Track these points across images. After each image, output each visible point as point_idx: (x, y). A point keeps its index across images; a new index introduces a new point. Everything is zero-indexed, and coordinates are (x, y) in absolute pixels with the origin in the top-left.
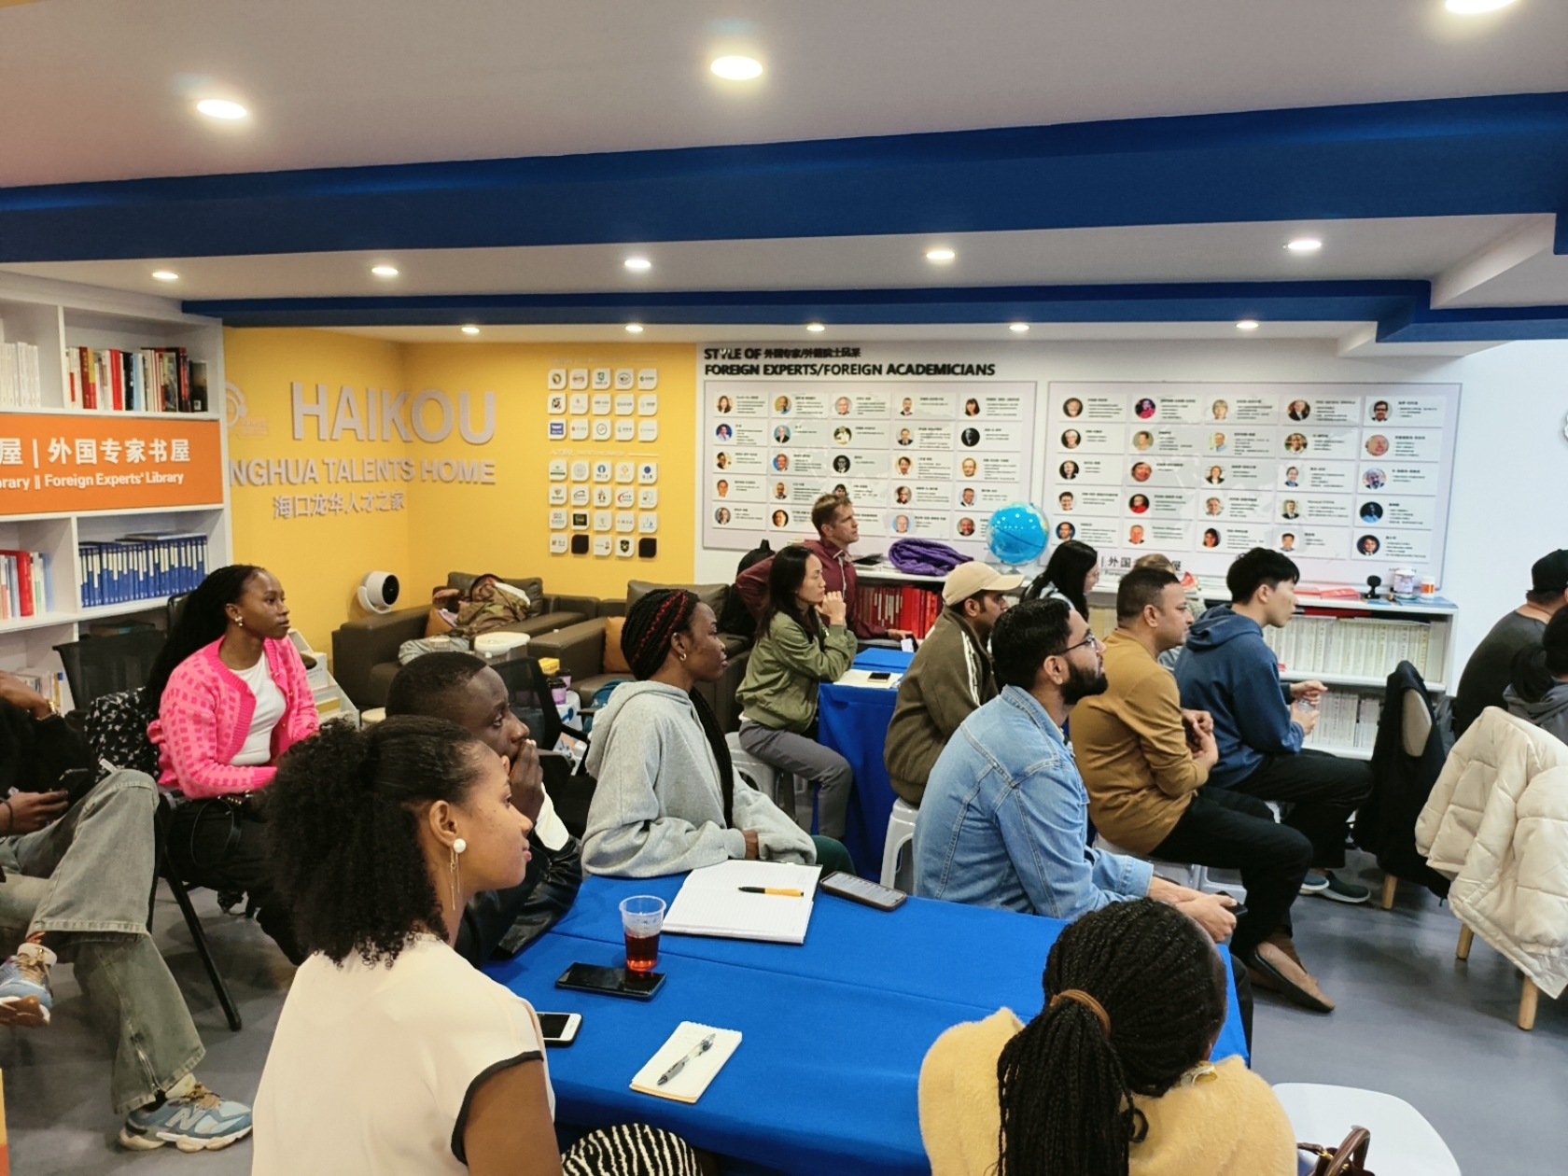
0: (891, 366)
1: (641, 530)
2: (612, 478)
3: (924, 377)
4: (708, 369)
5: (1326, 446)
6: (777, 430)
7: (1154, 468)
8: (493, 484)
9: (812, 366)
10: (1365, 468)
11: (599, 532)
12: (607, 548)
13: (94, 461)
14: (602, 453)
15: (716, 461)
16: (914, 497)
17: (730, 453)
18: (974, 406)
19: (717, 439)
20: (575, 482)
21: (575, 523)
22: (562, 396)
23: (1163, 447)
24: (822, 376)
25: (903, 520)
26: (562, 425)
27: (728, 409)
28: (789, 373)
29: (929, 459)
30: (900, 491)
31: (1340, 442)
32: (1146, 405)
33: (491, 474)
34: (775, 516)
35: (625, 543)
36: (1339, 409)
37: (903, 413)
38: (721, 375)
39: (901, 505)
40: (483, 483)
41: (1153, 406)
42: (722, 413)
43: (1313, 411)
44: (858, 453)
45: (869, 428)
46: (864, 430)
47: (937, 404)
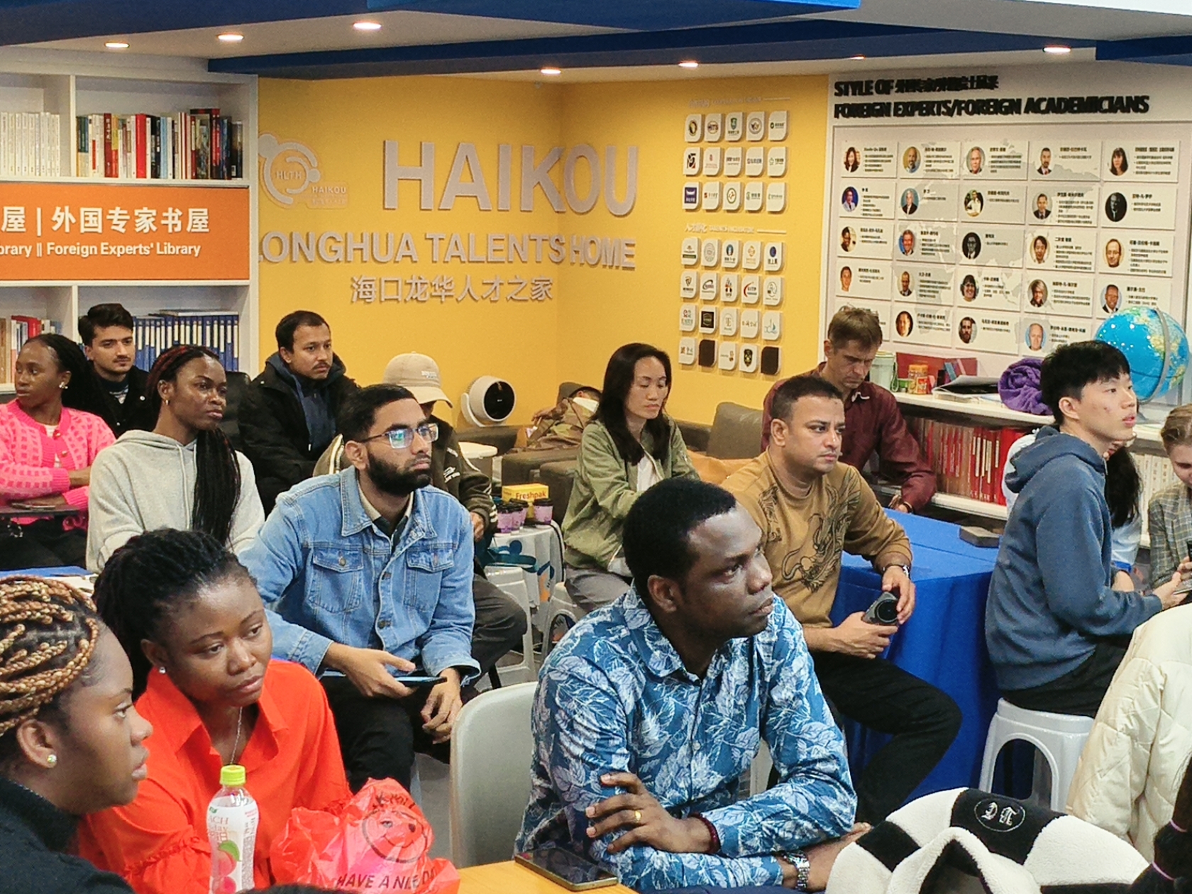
0: (1030, 100)
1: (765, 336)
2: (740, 263)
3: (1068, 117)
4: (840, 111)
6: (904, 197)
8: (632, 269)
9: (945, 103)
11: (726, 337)
12: (731, 359)
13: (100, 230)
14: (732, 229)
15: (840, 240)
16: (1050, 298)
17: (855, 227)
18: (1121, 158)
19: (841, 209)
20: (707, 268)
21: (702, 326)
22: (696, 150)
24: (956, 119)
25: (1036, 331)
26: (695, 189)
27: (855, 167)
28: (921, 114)
29: (1069, 240)
30: (1034, 286)
33: (632, 256)
34: (898, 321)
35: (748, 353)
37: (1040, 171)
38: (852, 119)
39: (1036, 309)
40: (625, 268)
42: (849, 173)
44: (989, 229)
45: (1003, 193)
46: (997, 197)
47: (1078, 157)
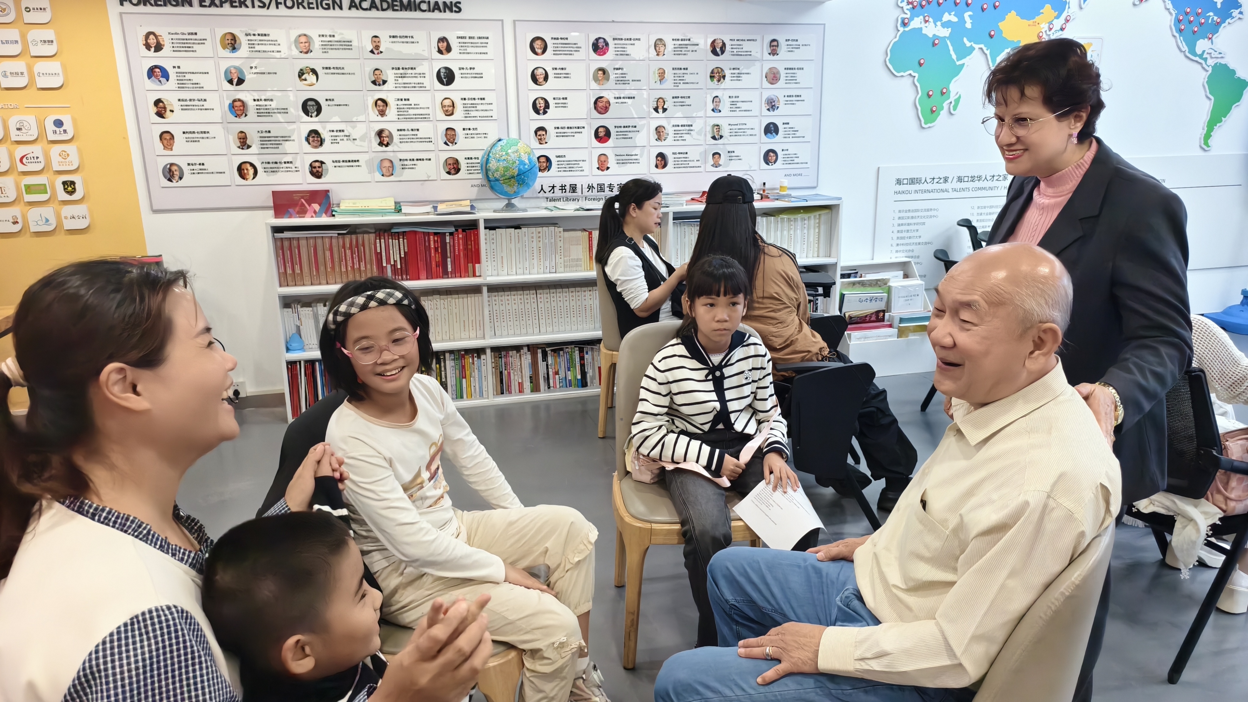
3: (391, 13)
5: (738, 77)
6: (227, 72)
7: (612, 101)
10: (766, 95)
15: (154, 110)
17: (171, 99)
18: (445, 44)
19: (150, 84)
23: (618, 82)
24: (271, 11)
25: (387, 164)
27: (159, 47)
28: (230, 6)
29: (407, 100)
30: (380, 133)
31: (748, 74)
32: (601, 43)
34: (240, 169)
36: (747, 46)
37: (372, 52)
38: (141, 7)
39: (384, 148)
41: (607, 44)
42: (151, 53)
43: (728, 48)
44: (329, 95)
45: (337, 68)
46: (332, 71)
47: (407, 42)
